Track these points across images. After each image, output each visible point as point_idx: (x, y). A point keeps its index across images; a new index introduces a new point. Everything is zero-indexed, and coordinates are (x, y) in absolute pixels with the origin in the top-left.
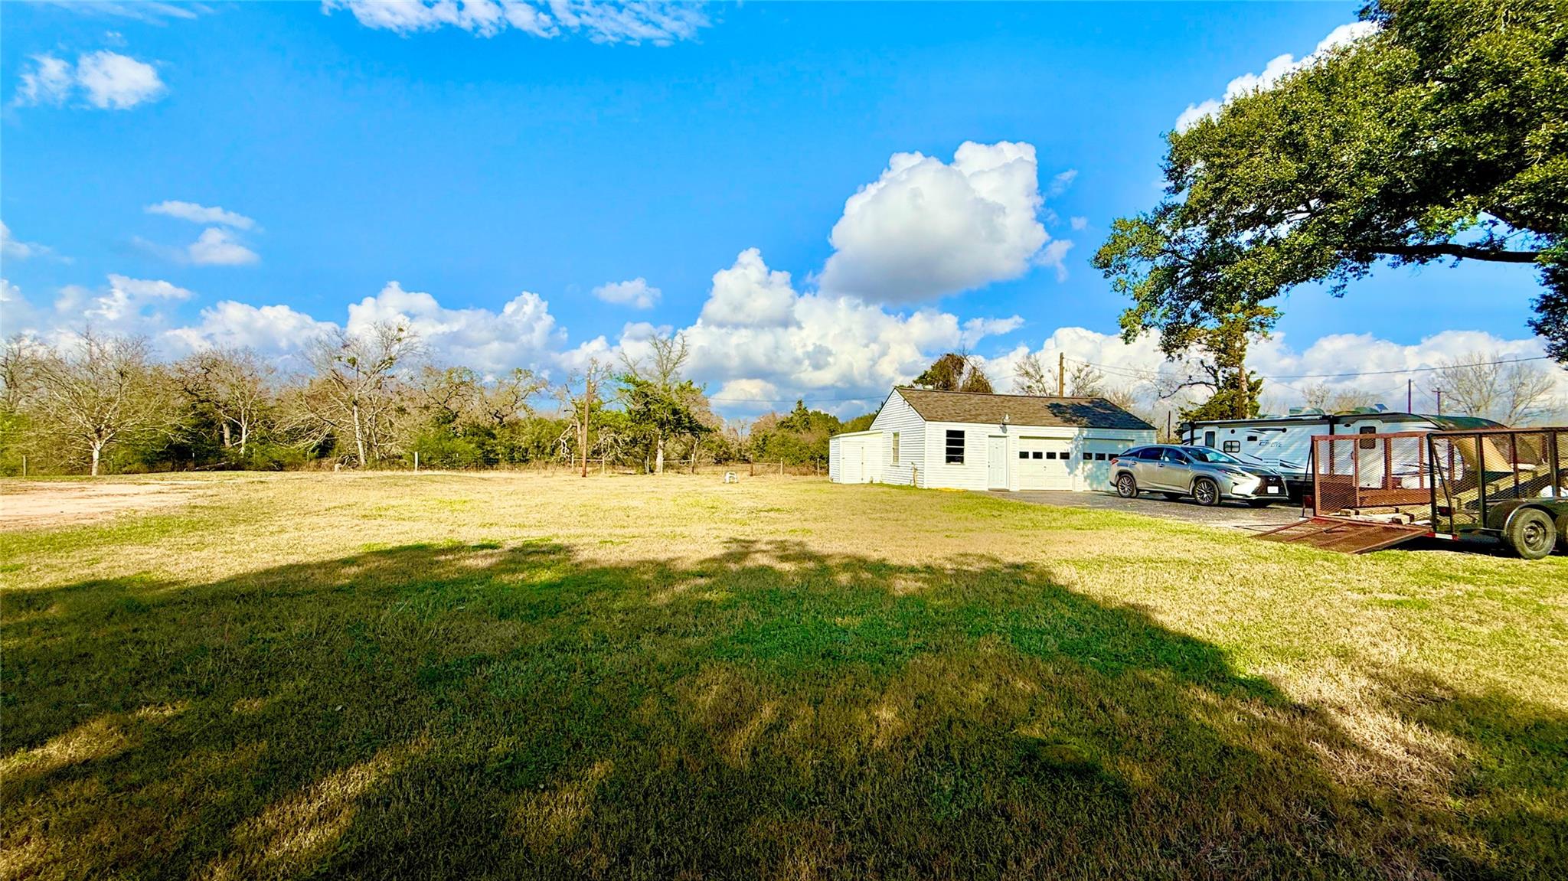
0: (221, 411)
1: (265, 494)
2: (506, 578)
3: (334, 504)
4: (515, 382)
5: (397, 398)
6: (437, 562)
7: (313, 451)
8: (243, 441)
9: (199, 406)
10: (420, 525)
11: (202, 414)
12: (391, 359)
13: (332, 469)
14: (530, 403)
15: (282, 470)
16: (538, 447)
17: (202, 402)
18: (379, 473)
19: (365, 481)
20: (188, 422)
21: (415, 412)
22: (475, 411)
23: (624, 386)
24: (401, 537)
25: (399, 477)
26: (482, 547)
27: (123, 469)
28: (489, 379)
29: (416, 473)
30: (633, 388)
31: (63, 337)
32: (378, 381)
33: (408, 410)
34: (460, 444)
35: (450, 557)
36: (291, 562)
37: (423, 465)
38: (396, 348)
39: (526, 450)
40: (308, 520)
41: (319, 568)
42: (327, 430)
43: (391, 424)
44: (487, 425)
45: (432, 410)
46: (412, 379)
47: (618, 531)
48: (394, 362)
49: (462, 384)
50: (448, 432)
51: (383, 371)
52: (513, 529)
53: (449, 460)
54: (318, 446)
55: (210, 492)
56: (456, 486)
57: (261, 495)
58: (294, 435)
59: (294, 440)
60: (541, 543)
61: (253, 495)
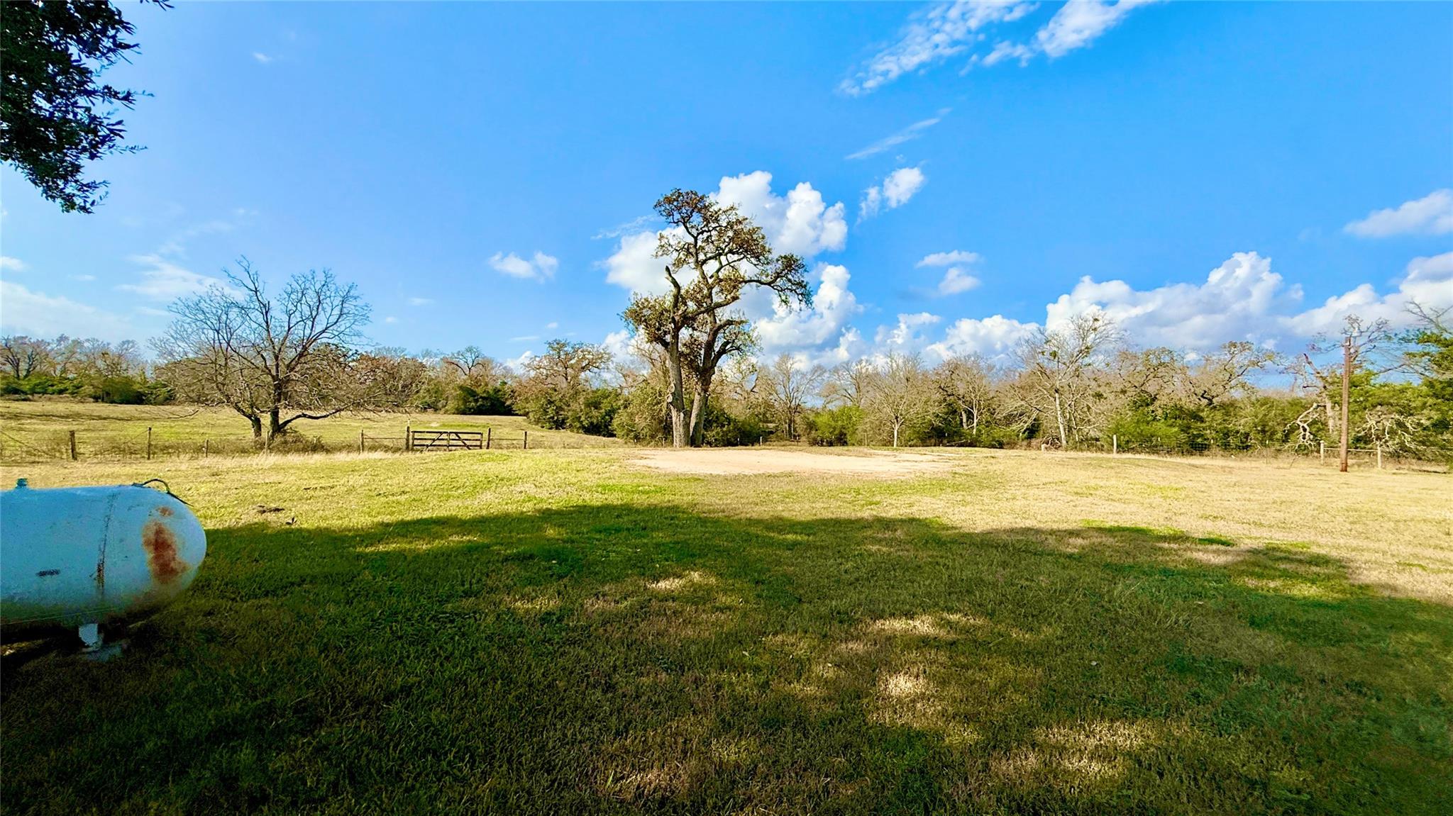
0: (960, 402)
1: (997, 467)
2: (1251, 583)
3: (1051, 480)
4: (1228, 357)
5: (1093, 384)
6: (1160, 549)
7: (1024, 433)
8: (975, 424)
9: (948, 399)
10: (1133, 508)
11: (950, 405)
12: (1087, 348)
13: (1039, 448)
14: (1249, 379)
15: (1002, 448)
16: (1263, 431)
17: (949, 395)
18: (1080, 454)
19: (1072, 461)
20: (941, 410)
21: (1111, 397)
22: (1176, 392)
23: (1414, 347)
24: (1117, 517)
25: (1102, 459)
26: (1211, 541)
27: (908, 444)
28: (1191, 357)
29: (1115, 455)
30: (1433, 349)
31: (877, 359)
32: (1077, 370)
33: (1105, 395)
34: (1160, 427)
35: (1175, 546)
36: (1027, 525)
37: (1122, 448)
38: (1091, 338)
39: (1247, 435)
40: (1031, 492)
41: (1050, 534)
42: (1034, 416)
43: (1089, 408)
44: (1192, 407)
45: (1128, 394)
46: (1108, 365)
47: (1429, 552)
48: (1091, 351)
49: (1161, 363)
50: (1146, 415)
51: (1080, 360)
52: (1246, 526)
53: (1149, 444)
54: (1027, 429)
55: (962, 463)
56: (1162, 473)
57: (995, 467)
58: (1010, 419)
59: (1008, 425)
60: (1294, 550)
61: (990, 467)
